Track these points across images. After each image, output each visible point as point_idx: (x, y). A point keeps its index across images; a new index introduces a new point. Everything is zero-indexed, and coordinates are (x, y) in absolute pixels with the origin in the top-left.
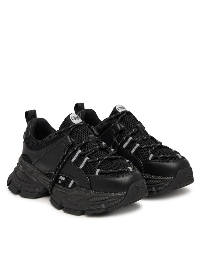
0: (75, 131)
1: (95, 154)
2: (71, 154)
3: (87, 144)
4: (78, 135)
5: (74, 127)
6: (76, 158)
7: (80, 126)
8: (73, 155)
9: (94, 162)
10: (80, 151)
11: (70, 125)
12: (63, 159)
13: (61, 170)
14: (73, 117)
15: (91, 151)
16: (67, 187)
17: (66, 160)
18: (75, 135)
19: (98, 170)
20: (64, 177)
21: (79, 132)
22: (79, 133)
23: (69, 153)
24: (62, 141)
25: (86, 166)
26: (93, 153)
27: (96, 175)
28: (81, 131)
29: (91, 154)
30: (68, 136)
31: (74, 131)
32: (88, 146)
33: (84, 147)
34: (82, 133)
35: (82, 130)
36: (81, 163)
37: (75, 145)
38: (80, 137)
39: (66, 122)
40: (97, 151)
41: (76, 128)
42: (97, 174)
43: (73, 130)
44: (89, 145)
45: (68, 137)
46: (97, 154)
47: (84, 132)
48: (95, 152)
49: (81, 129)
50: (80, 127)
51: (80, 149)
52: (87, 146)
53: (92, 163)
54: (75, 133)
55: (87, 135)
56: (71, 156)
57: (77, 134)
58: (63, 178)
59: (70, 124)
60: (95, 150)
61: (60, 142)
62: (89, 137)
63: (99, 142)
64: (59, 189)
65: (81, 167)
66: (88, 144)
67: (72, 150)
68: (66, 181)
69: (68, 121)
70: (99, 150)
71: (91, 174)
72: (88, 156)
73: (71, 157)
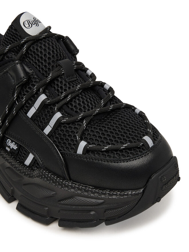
0: (31, 50)
1: (75, 101)
2: (27, 101)
3: (58, 80)
4: (38, 60)
5: (30, 43)
6: (37, 110)
7: (41, 39)
8: (29, 104)
9: (73, 123)
10: (43, 97)
11: (22, 38)
12: (10, 110)
13: (8, 128)
14: (26, 23)
15: (66, 97)
16: (22, 163)
17: (17, 113)
18: (32, 60)
19: (83, 144)
20: (16, 143)
21: (39, 53)
22: (40, 55)
23: (22, 98)
24: (7, 72)
25: (57, 129)
26: (71, 100)
27: (78, 153)
28: (43, 51)
29: (67, 104)
30: (17, 64)
31: (30, 52)
32: (60, 85)
33: (52, 86)
34: (45, 55)
35: (45, 50)
36: (47, 124)
37: (33, 83)
38: (42, 63)
39: (13, 33)
40: (78, 96)
41: (33, 44)
42: (80, 151)
43: (27, 50)
44: (61, 82)
45: (19, 66)
46: (77, 102)
47: (49, 53)
48: (75, 98)
49: (43, 47)
50: (41, 43)
51: (44, 92)
52: (58, 85)
53: (68, 124)
54: (31, 55)
55: (57, 60)
56: (25, 104)
57: (37, 57)
58: (13, 146)
59: (20, 36)
60: (74, 95)
61: (4, 73)
62: (59, 65)
63: (80, 71)
64: (6, 162)
65: (47, 130)
66: (60, 79)
67: (27, 91)
68: (18, 152)
69: (15, 30)
70: (82, 92)
71: (67, 148)
72: (59, 110)
73: (27, 107)
